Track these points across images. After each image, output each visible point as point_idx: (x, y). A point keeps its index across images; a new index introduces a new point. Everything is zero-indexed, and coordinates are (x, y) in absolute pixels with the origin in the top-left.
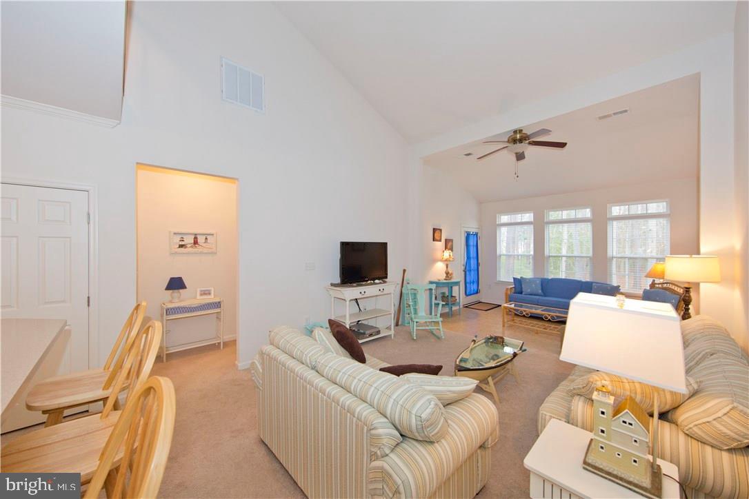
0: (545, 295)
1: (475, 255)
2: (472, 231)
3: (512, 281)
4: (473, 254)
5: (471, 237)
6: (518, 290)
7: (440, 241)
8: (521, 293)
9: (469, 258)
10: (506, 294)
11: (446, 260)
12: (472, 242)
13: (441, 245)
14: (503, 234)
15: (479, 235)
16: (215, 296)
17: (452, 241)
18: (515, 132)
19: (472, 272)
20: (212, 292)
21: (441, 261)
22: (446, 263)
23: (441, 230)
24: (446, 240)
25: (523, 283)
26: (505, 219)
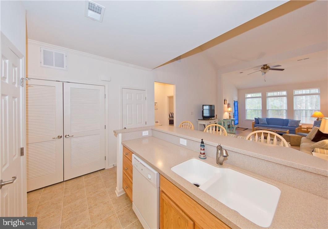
0: (268, 125)
1: (237, 110)
2: (236, 100)
3: (254, 119)
4: (236, 109)
5: (236, 103)
6: (257, 122)
7: (226, 104)
8: (259, 124)
9: (235, 111)
10: (253, 124)
11: (230, 111)
12: (236, 105)
13: (226, 106)
14: (248, 101)
15: (238, 102)
16: (160, 123)
17: (230, 104)
18: (264, 65)
19: (236, 116)
20: (159, 122)
21: (227, 112)
22: (229, 112)
23: (226, 100)
24: (228, 104)
25: (259, 120)
26: (249, 96)
